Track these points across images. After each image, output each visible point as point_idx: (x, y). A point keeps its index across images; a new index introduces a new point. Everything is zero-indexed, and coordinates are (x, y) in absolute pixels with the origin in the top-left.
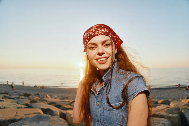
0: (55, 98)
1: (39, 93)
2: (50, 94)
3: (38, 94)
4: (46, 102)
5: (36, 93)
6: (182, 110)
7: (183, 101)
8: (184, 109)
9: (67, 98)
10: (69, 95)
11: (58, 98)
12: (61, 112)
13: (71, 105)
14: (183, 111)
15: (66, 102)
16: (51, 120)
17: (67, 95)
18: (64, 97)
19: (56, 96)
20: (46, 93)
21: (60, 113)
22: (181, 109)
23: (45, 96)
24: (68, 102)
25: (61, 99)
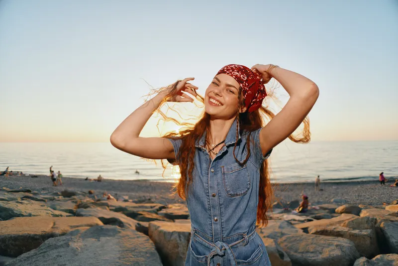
0: (126, 201)
1: (92, 191)
2: (114, 192)
3: (90, 193)
4: (107, 208)
5: (86, 191)
6: (381, 223)
7: (387, 208)
8: (386, 220)
9: (149, 201)
10: (152, 195)
11: (131, 201)
12: (138, 224)
13: (157, 214)
14: (382, 225)
15: (146, 207)
16: (121, 235)
17: (147, 195)
18: (143, 198)
19: (126, 198)
20: (106, 192)
21: (136, 226)
22: (379, 221)
23: (106, 197)
24: (151, 207)
25: (136, 202)
